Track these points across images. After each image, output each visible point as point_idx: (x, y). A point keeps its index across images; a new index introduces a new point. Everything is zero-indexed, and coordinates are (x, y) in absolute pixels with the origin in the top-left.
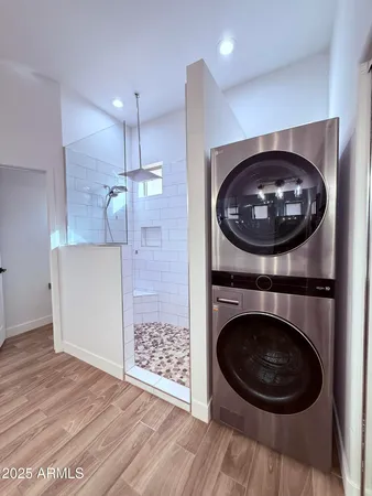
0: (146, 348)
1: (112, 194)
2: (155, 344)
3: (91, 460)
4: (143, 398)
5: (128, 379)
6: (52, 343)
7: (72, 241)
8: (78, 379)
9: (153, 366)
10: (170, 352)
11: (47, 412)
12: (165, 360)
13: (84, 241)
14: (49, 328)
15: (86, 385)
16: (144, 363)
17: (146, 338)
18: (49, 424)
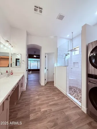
0: (72, 92)
1: (66, 55)
2: (75, 92)
3: (58, 105)
4: (70, 100)
5: (67, 96)
6: (54, 85)
7: (58, 65)
8: (57, 92)
9: (73, 96)
10: (79, 95)
11: (53, 94)
12: (77, 96)
13: (60, 65)
14: (53, 82)
15: (59, 93)
16: (71, 94)
17: (73, 90)
18: (53, 96)
